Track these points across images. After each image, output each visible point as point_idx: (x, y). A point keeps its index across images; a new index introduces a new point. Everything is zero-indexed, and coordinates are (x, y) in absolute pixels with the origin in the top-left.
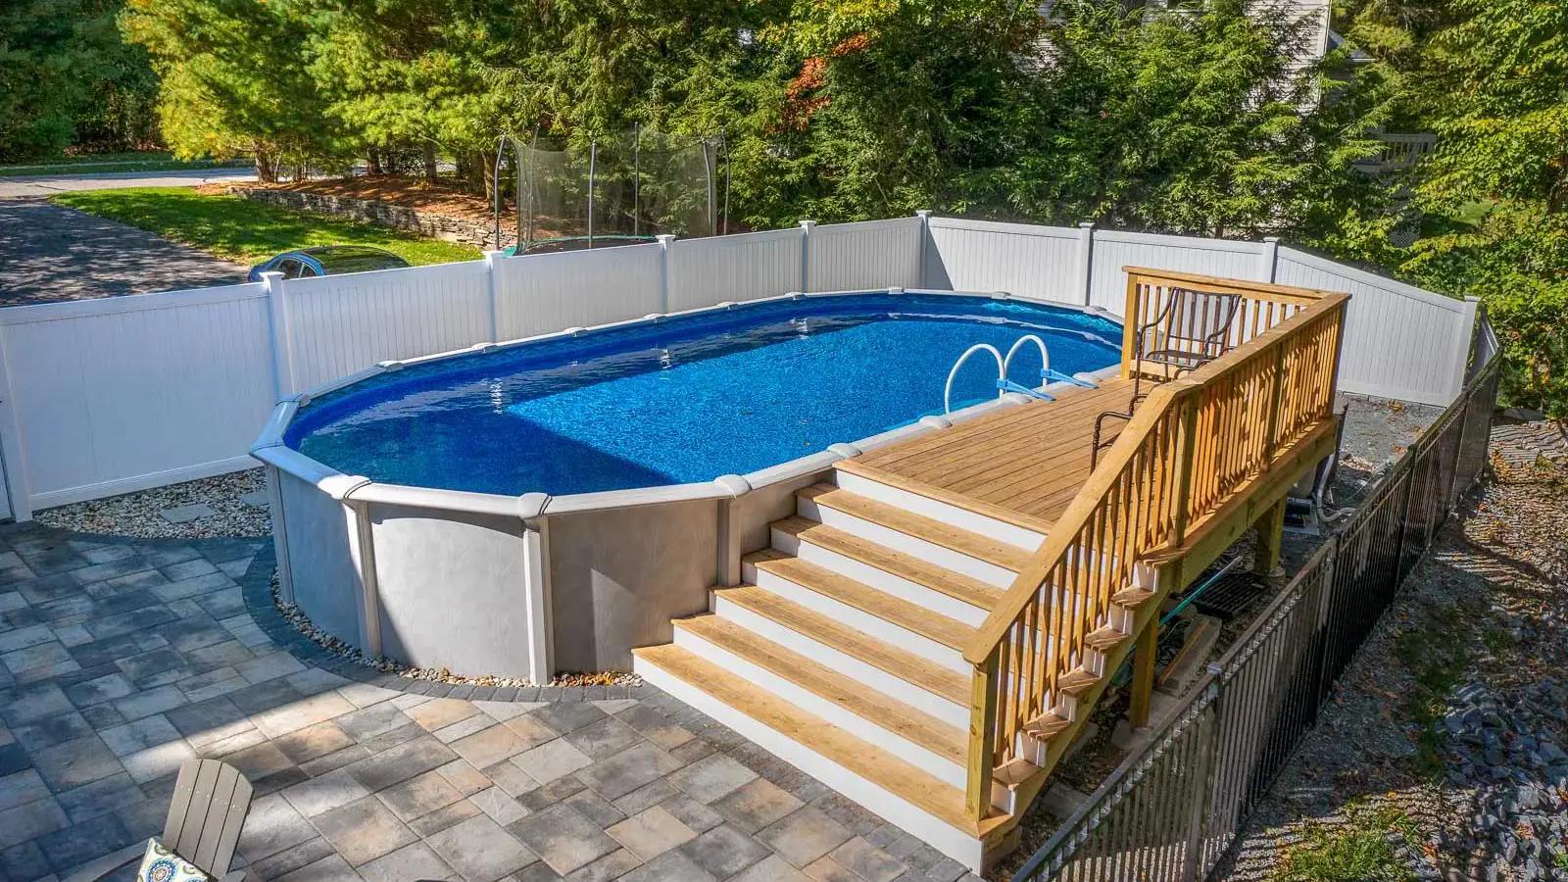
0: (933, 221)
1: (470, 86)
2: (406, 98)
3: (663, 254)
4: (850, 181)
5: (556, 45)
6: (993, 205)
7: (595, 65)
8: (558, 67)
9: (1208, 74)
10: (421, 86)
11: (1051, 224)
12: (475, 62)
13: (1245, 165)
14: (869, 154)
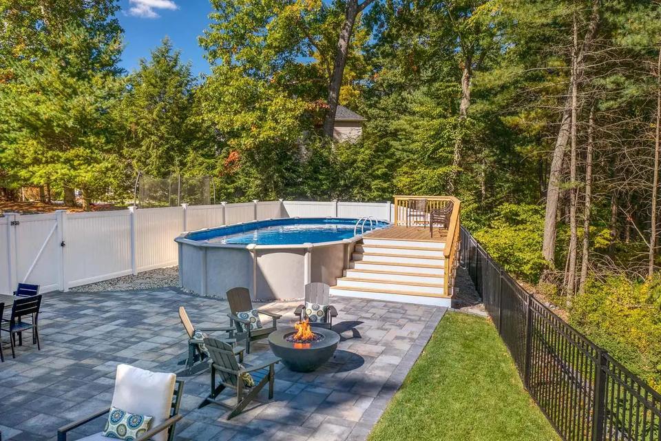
0: (284, 202)
1: (89, 161)
2: (59, 166)
3: (224, 208)
4: (252, 191)
5: (137, 145)
6: (301, 196)
7: (154, 153)
8: (137, 153)
9: (360, 157)
10: (67, 161)
11: (320, 201)
12: (96, 151)
13: (374, 183)
14: (258, 182)
